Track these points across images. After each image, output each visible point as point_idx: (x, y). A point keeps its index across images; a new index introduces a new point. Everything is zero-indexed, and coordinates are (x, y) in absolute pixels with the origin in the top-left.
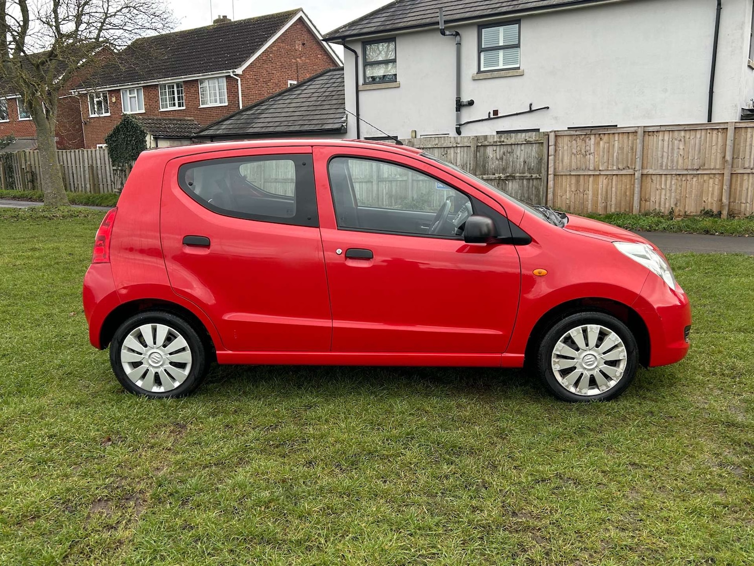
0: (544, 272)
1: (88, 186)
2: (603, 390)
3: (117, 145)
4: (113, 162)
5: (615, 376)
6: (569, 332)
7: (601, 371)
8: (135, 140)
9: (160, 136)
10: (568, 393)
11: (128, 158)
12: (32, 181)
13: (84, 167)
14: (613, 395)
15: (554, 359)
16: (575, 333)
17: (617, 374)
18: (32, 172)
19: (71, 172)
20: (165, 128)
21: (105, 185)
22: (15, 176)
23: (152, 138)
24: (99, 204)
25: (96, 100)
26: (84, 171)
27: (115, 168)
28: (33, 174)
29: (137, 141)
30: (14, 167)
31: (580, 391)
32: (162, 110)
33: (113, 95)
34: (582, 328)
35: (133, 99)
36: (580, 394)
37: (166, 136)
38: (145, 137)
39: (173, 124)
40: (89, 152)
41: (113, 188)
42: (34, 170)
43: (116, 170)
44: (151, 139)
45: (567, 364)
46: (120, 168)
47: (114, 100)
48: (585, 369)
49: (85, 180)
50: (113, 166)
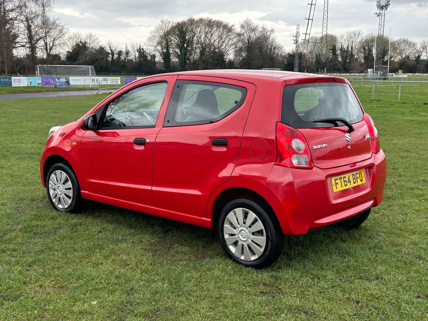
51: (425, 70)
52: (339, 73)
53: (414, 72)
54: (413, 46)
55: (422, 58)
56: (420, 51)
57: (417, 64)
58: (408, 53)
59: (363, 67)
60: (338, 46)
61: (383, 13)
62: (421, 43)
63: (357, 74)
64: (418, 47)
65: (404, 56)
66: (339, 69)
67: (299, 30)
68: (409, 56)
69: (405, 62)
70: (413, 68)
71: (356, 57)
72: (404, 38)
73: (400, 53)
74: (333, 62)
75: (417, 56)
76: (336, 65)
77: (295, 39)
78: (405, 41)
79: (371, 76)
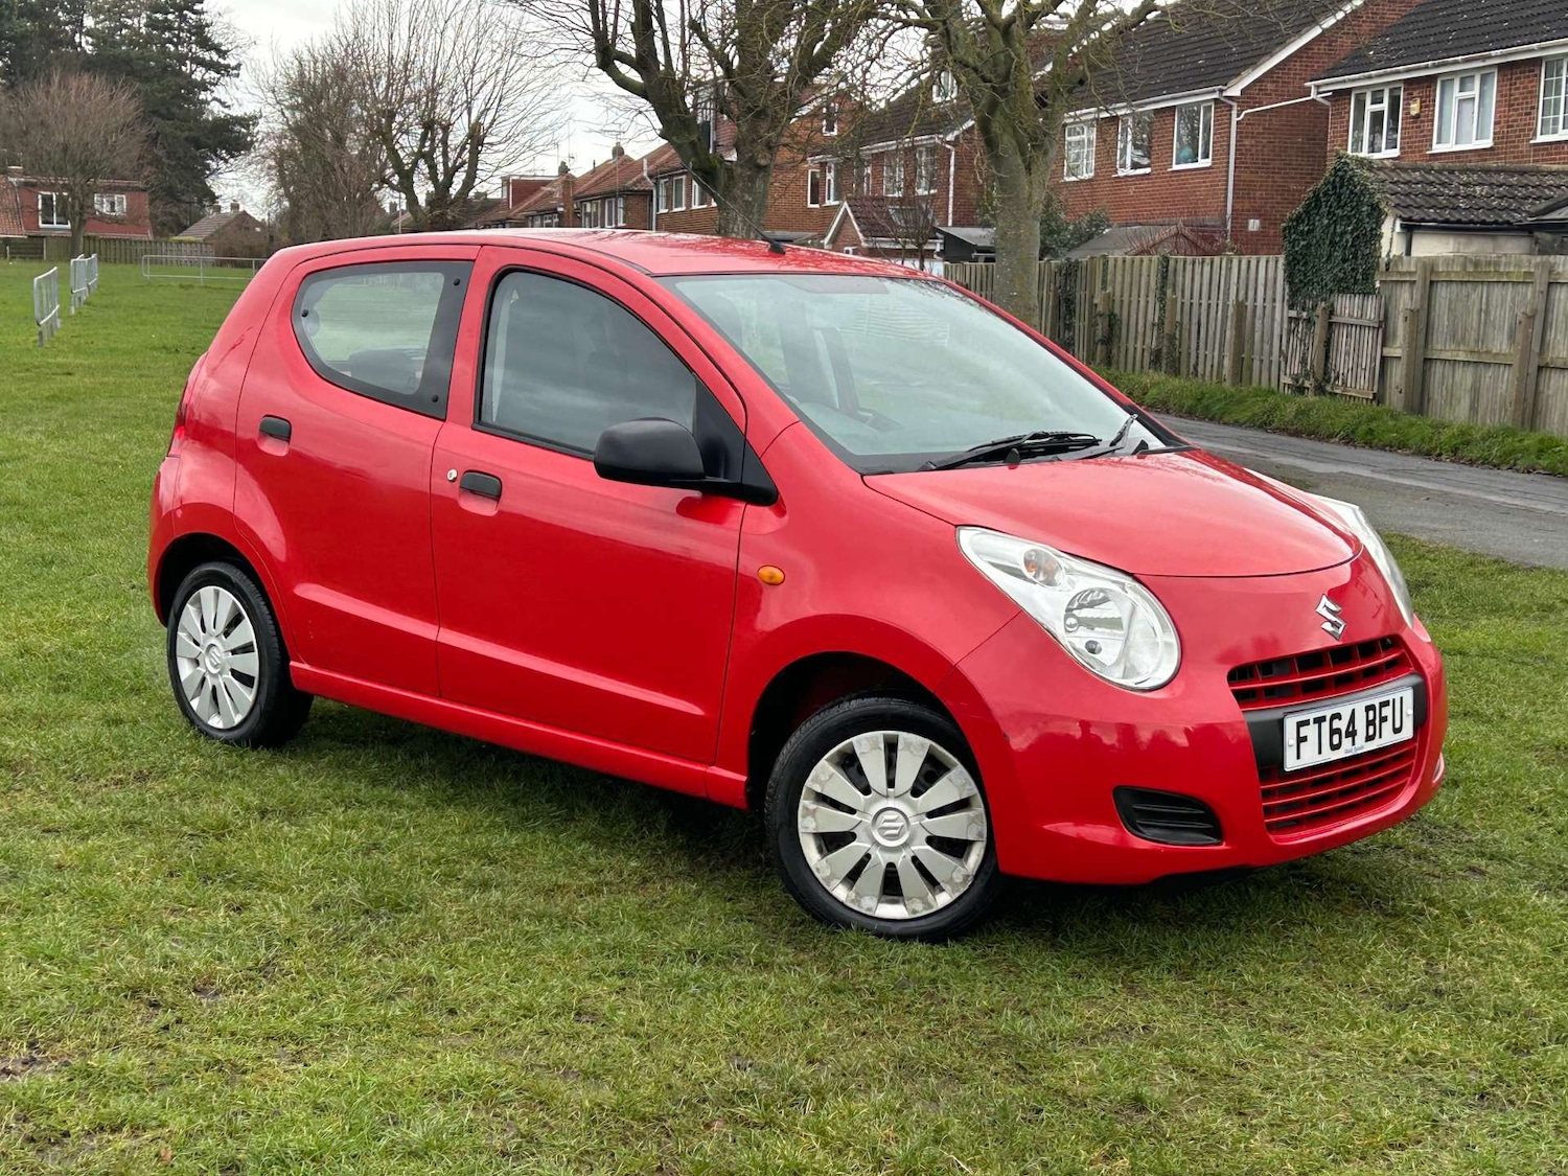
0: (779, 575)
1: (1227, 362)
2: (914, 912)
3: (1308, 246)
4: (1294, 293)
5: (951, 881)
6: (854, 740)
7: (915, 859)
8: (1352, 233)
9: (1423, 220)
10: (827, 899)
11: (1330, 285)
12: (1108, 341)
13: (1226, 306)
14: (939, 932)
15: (805, 803)
16: (868, 746)
17: (954, 875)
18: (1112, 316)
19: (1195, 320)
20: (1455, 196)
21: (1266, 362)
22: (1077, 325)
23: (1398, 229)
24: (1217, 417)
25: (1370, 108)
26: (1225, 317)
27: (1293, 314)
28: (1113, 321)
29: (1357, 237)
30: (1077, 301)
31: (857, 901)
32: (1540, 139)
33: (1415, 94)
34: (884, 736)
35: (1467, 106)
36: (856, 908)
37: (1434, 220)
38: (1379, 223)
39: (1491, 184)
40: (1244, 263)
41: (1282, 374)
42: (1117, 311)
43: (1297, 319)
44: (1393, 230)
45: (837, 822)
46: (1305, 314)
47: (1415, 108)
48: (877, 844)
49: (1222, 345)
50: (1291, 307)
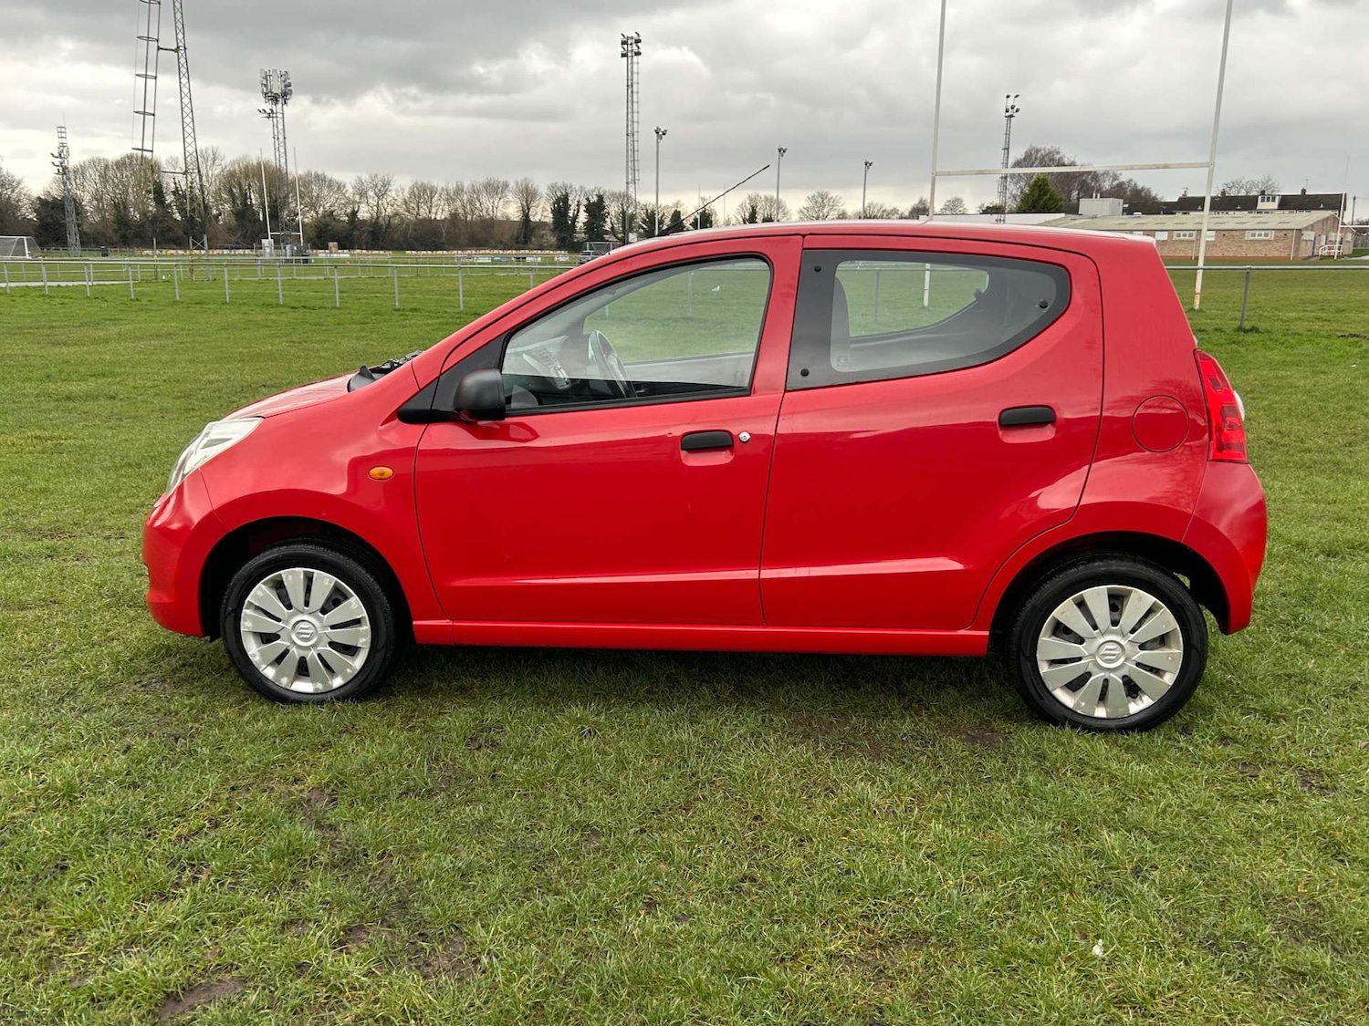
51: (370, 242)
52: (181, 249)
53: (348, 246)
54: (339, 188)
55: (360, 215)
56: (354, 202)
57: (352, 229)
58: (328, 205)
59: (235, 235)
60: (169, 183)
61: (280, 110)
62: (354, 182)
63: (226, 252)
64: (350, 191)
65: (321, 210)
66: (178, 238)
67: (64, 141)
68: (332, 212)
69: (327, 225)
70: (346, 238)
71: (215, 212)
72: (316, 170)
73: (313, 206)
74: (161, 222)
75: (349, 211)
76: (170, 229)
77: (57, 163)
78: (320, 179)
79: (271, 255)
